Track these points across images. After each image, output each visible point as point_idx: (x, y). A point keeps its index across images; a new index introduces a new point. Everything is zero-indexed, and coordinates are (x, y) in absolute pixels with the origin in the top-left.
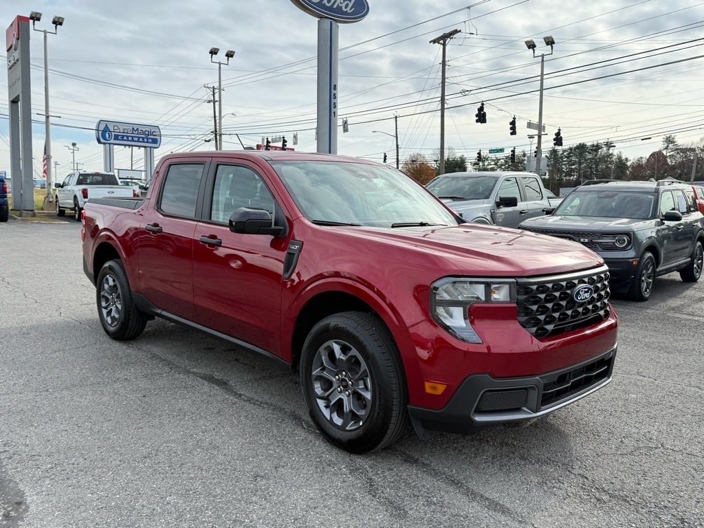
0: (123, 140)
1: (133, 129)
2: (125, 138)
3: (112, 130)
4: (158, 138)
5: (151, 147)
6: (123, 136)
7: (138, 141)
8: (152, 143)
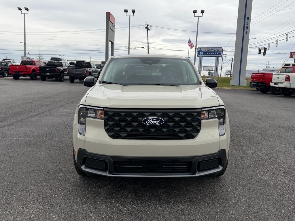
0: (206, 54)
1: (211, 49)
3: (202, 51)
4: (221, 52)
5: (218, 57)
7: (213, 54)
8: (219, 55)
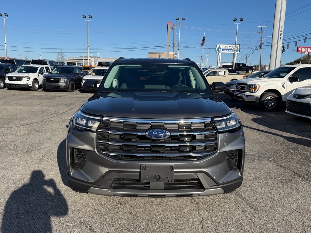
0: (225, 51)
1: (229, 46)
2: (226, 50)
3: (221, 47)
6: (225, 50)
7: (231, 51)
